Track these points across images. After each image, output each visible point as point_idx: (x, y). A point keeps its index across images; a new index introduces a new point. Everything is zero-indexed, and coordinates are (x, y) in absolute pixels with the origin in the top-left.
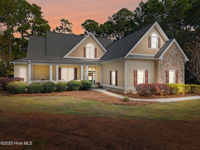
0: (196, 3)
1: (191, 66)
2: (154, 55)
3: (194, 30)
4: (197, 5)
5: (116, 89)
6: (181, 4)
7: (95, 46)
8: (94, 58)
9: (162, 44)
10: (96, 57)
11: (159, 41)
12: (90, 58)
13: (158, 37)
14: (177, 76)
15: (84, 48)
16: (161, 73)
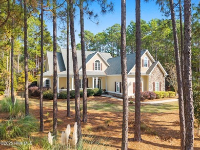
2: (145, 72)
5: (120, 95)
7: (101, 62)
8: (100, 71)
9: (151, 64)
10: (101, 70)
11: (149, 62)
12: (98, 71)
13: (148, 59)
14: (160, 86)
15: (93, 64)
16: (150, 84)
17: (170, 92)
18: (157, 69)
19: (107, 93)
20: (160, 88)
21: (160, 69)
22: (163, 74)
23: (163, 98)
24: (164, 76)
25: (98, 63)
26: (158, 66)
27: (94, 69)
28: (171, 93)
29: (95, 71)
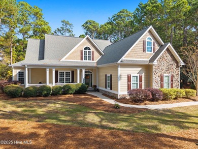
0: (196, 4)
1: (188, 70)
2: (148, 60)
3: (195, 30)
4: (197, 6)
5: (111, 93)
6: (180, 5)
7: (92, 49)
8: (91, 61)
9: (157, 48)
10: (93, 60)
11: (154, 45)
12: (87, 61)
13: (153, 41)
14: (172, 81)
15: (81, 51)
16: (156, 78)
17: (187, 90)
18: (167, 54)
19: (98, 90)
20: (172, 85)
21: (172, 56)
22: (177, 62)
23: (176, 98)
24: (178, 66)
25: (87, 51)
26: (168, 50)
27: (82, 59)
28: (189, 92)
29: (84, 61)
